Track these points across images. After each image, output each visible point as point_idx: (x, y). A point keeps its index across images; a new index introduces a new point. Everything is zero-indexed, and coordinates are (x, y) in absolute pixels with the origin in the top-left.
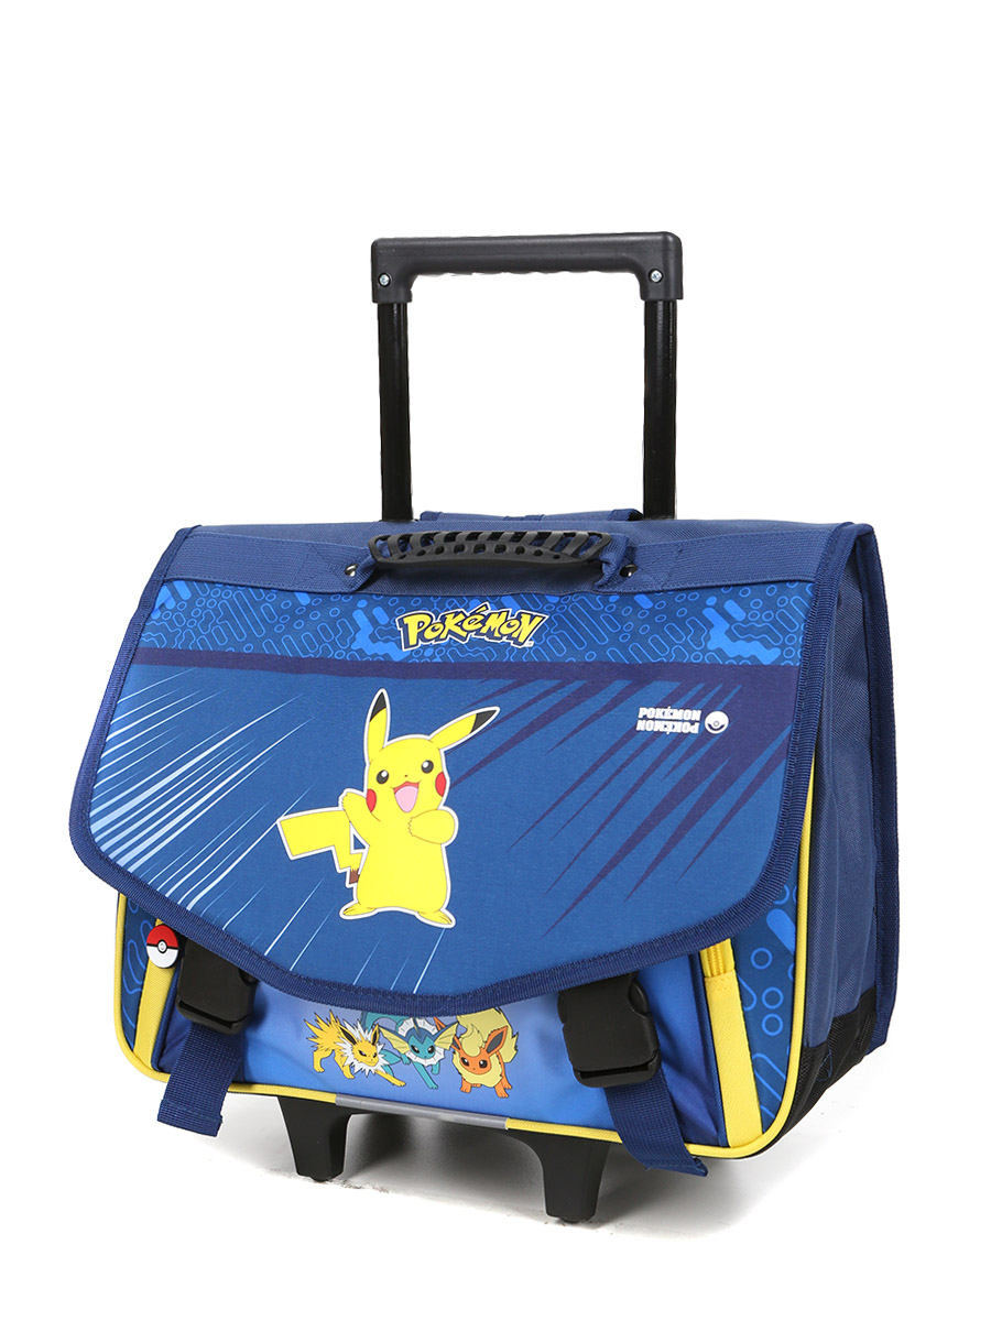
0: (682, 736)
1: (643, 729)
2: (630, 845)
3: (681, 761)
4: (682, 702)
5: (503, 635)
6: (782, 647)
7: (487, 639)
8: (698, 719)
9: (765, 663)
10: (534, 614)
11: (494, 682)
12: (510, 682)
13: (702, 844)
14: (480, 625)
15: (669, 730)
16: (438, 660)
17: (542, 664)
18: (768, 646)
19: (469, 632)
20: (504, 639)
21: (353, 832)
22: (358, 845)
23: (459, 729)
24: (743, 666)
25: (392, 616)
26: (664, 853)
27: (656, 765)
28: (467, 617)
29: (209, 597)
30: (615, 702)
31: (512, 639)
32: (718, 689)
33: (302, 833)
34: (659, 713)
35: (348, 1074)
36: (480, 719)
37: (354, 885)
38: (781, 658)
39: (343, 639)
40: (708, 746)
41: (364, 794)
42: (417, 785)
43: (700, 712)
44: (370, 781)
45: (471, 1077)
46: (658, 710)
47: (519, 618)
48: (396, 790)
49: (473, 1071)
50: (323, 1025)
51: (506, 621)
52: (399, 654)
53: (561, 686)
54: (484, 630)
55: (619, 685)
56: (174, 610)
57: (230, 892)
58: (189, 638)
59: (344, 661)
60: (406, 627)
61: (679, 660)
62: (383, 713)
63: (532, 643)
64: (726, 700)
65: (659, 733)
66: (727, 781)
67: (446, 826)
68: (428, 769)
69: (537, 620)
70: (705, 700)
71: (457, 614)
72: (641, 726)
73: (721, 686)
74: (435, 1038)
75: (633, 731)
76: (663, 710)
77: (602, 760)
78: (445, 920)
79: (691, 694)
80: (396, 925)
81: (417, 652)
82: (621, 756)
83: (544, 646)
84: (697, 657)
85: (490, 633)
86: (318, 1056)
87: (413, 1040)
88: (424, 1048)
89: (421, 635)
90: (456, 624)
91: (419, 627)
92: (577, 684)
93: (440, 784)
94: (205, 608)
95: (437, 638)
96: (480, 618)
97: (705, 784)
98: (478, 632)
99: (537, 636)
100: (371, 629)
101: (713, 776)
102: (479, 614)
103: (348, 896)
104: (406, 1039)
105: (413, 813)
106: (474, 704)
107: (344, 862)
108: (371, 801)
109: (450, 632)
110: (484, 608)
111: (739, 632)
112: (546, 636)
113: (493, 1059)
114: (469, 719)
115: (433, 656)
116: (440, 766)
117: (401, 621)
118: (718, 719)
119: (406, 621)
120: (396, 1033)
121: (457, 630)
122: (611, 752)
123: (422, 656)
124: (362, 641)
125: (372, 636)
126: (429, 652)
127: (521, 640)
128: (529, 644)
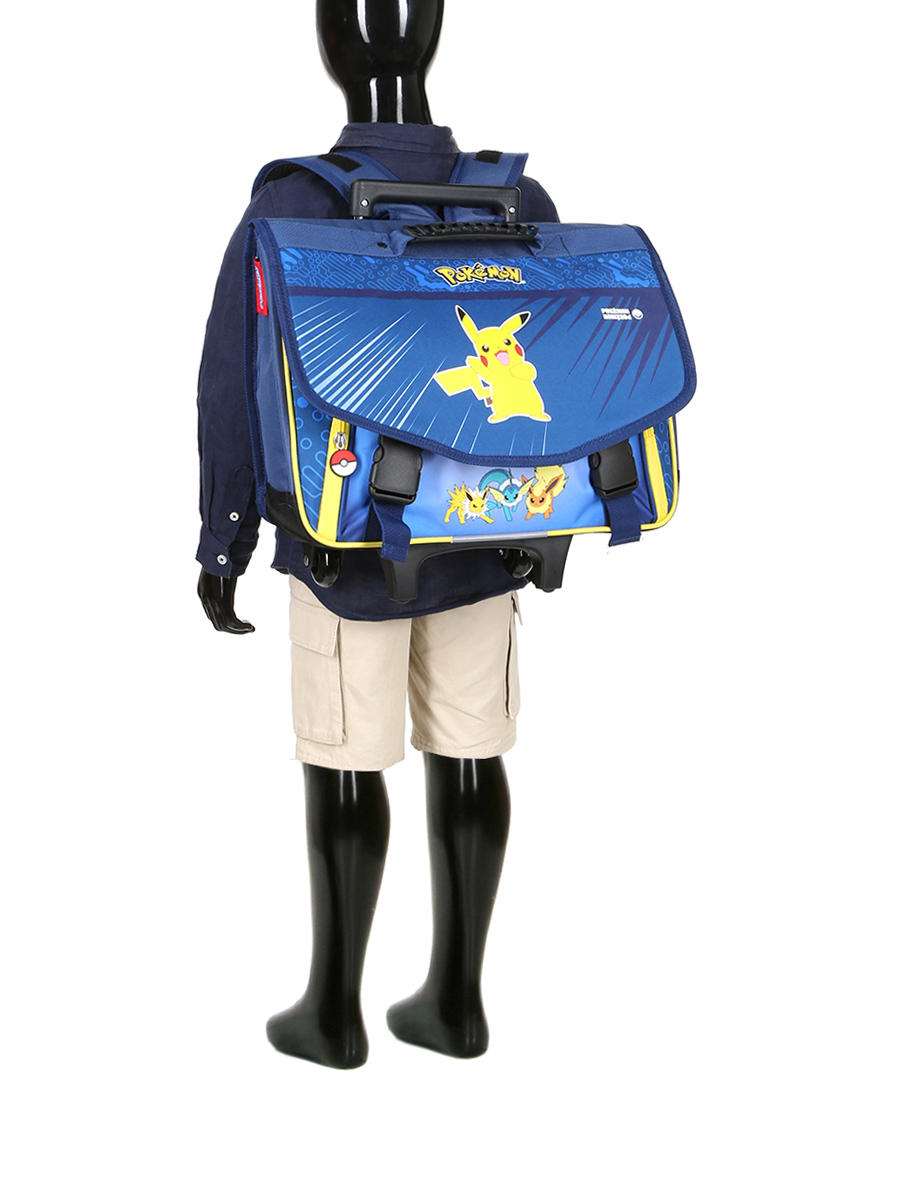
0: (625, 321)
1: (607, 319)
2: (621, 373)
4: (618, 306)
5: (505, 279)
6: (649, 279)
7: (497, 280)
8: (629, 313)
9: (645, 287)
10: (511, 267)
11: (517, 300)
13: (653, 369)
14: (486, 274)
15: (618, 318)
16: (475, 290)
17: (538, 291)
18: (642, 279)
19: (483, 277)
20: (507, 280)
21: (481, 378)
22: (485, 385)
23: (514, 323)
24: (637, 288)
25: (430, 269)
26: (638, 375)
28: (474, 269)
30: (587, 307)
31: (512, 280)
32: (630, 299)
33: (451, 381)
35: (462, 521)
36: (523, 318)
37: (490, 406)
38: (651, 284)
39: (411, 282)
40: (640, 326)
41: (479, 358)
42: (506, 352)
43: (628, 310)
44: (479, 352)
45: (533, 509)
46: (610, 310)
47: (505, 270)
48: (496, 355)
49: (536, 506)
50: (457, 491)
51: (500, 272)
52: (451, 288)
53: (554, 301)
54: (491, 276)
55: (585, 299)
56: (299, 265)
57: (418, 417)
58: (319, 282)
59: (422, 292)
60: (442, 275)
61: (606, 286)
62: (465, 317)
64: (637, 304)
65: (615, 320)
67: (530, 371)
68: (509, 343)
69: (516, 270)
70: (628, 303)
72: (605, 317)
74: (519, 489)
75: (603, 321)
76: (612, 309)
78: (547, 418)
79: (621, 302)
80: (519, 423)
81: (461, 286)
82: (603, 332)
83: (531, 283)
84: (613, 285)
85: (496, 277)
86: (450, 511)
87: (507, 493)
88: (511, 496)
89: (455, 278)
90: (472, 274)
91: (451, 275)
92: (563, 300)
93: (518, 350)
94: (316, 264)
95: (467, 280)
96: (483, 270)
97: (644, 343)
99: (524, 277)
100: (423, 277)
102: (479, 268)
103: (489, 412)
104: (503, 493)
105: (510, 366)
107: (481, 394)
108: (484, 361)
109: (472, 277)
110: (479, 266)
111: (626, 273)
112: (530, 278)
113: (548, 495)
114: (516, 318)
115: (472, 289)
116: (514, 342)
117: (436, 271)
118: (638, 313)
119: (440, 272)
120: (498, 490)
121: (474, 276)
122: (597, 331)
123: (465, 289)
124: (423, 282)
125: (426, 279)
126: (468, 287)
127: (517, 279)
128: (523, 282)
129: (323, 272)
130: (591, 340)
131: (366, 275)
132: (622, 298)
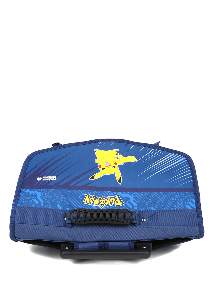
0: (47, 176)
1: (55, 176)
3: (47, 172)
4: (47, 182)
5: (93, 197)
6: (25, 193)
7: (97, 196)
8: (43, 179)
9: (29, 190)
10: (86, 204)
11: (92, 186)
12: (88, 186)
13: (43, 161)
14: (100, 201)
15: (49, 177)
16: (109, 192)
17: (81, 189)
18: (28, 193)
19: (103, 199)
20: (92, 196)
24: (33, 189)
25: (126, 205)
27: (52, 171)
28: (105, 204)
29: (180, 206)
30: (62, 181)
31: (90, 196)
32: (39, 185)
34: (51, 179)
36: (93, 178)
37: (117, 153)
38: (25, 191)
39: (136, 198)
40: (41, 175)
41: (118, 165)
42: (106, 166)
43: (43, 180)
44: (117, 167)
46: (52, 180)
47: (90, 202)
48: (110, 165)
51: (93, 201)
52: (119, 194)
53: (75, 184)
54: (98, 199)
55: (61, 184)
56: (188, 201)
58: (180, 195)
59: (134, 192)
60: (121, 201)
61: (48, 190)
62: (118, 179)
63: (84, 195)
64: (37, 183)
65: (51, 176)
66: (37, 170)
67: (98, 161)
69: (85, 202)
70: (41, 183)
71: (108, 205)
72: (55, 177)
73: (38, 185)
75: (57, 176)
76: (51, 180)
77: (64, 171)
79: (45, 183)
81: (115, 195)
82: (59, 172)
83: (81, 194)
84: (44, 190)
85: (97, 198)
89: (116, 199)
90: (107, 201)
91: (117, 201)
92: (71, 185)
93: (100, 166)
94: (180, 203)
95: (111, 198)
96: (101, 203)
98: (100, 199)
99: (84, 197)
100: (130, 201)
101: (40, 171)
102: (102, 205)
106: (95, 181)
107: (120, 156)
109: (108, 199)
110: (101, 206)
111: (35, 196)
112: (81, 196)
115: (110, 193)
116: (101, 169)
117: (123, 203)
118: (39, 179)
119: (121, 203)
121: (106, 200)
122: (62, 172)
123: (113, 193)
124: (131, 198)
125: (129, 199)
126: (112, 194)
127: (88, 196)
128: (85, 195)
129: (177, 200)
130: (67, 169)
131: (158, 199)
132: (43, 185)
